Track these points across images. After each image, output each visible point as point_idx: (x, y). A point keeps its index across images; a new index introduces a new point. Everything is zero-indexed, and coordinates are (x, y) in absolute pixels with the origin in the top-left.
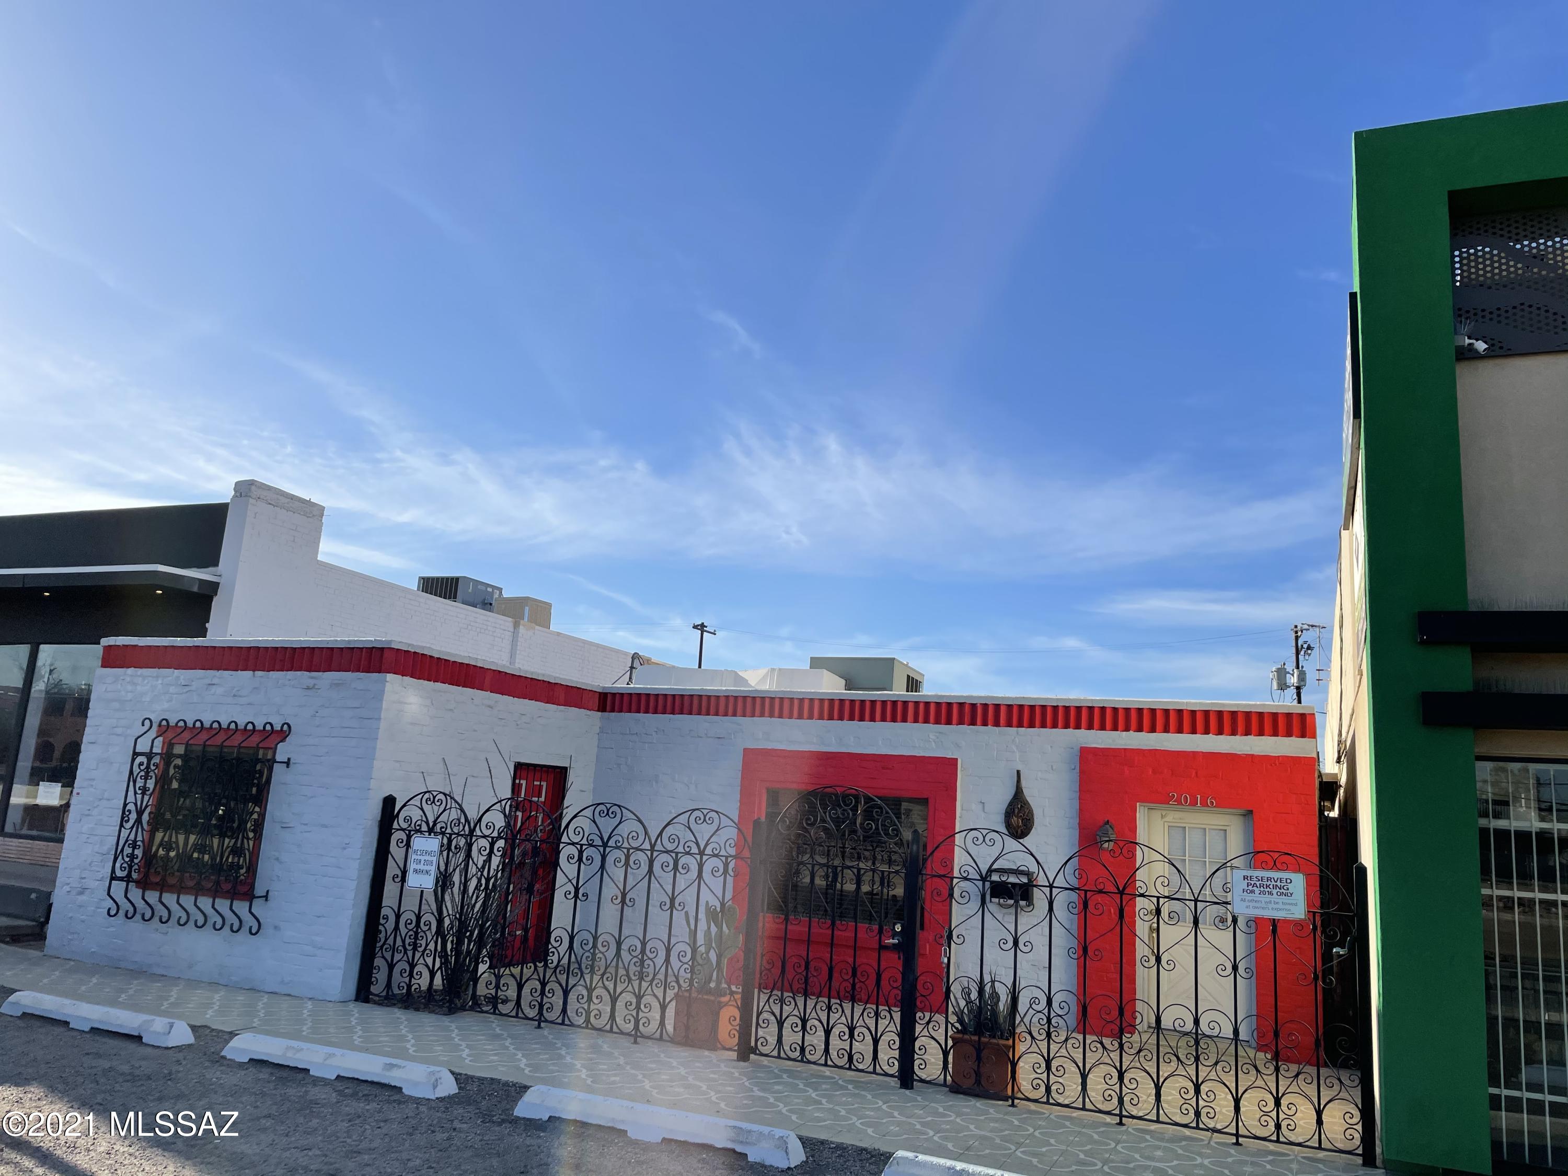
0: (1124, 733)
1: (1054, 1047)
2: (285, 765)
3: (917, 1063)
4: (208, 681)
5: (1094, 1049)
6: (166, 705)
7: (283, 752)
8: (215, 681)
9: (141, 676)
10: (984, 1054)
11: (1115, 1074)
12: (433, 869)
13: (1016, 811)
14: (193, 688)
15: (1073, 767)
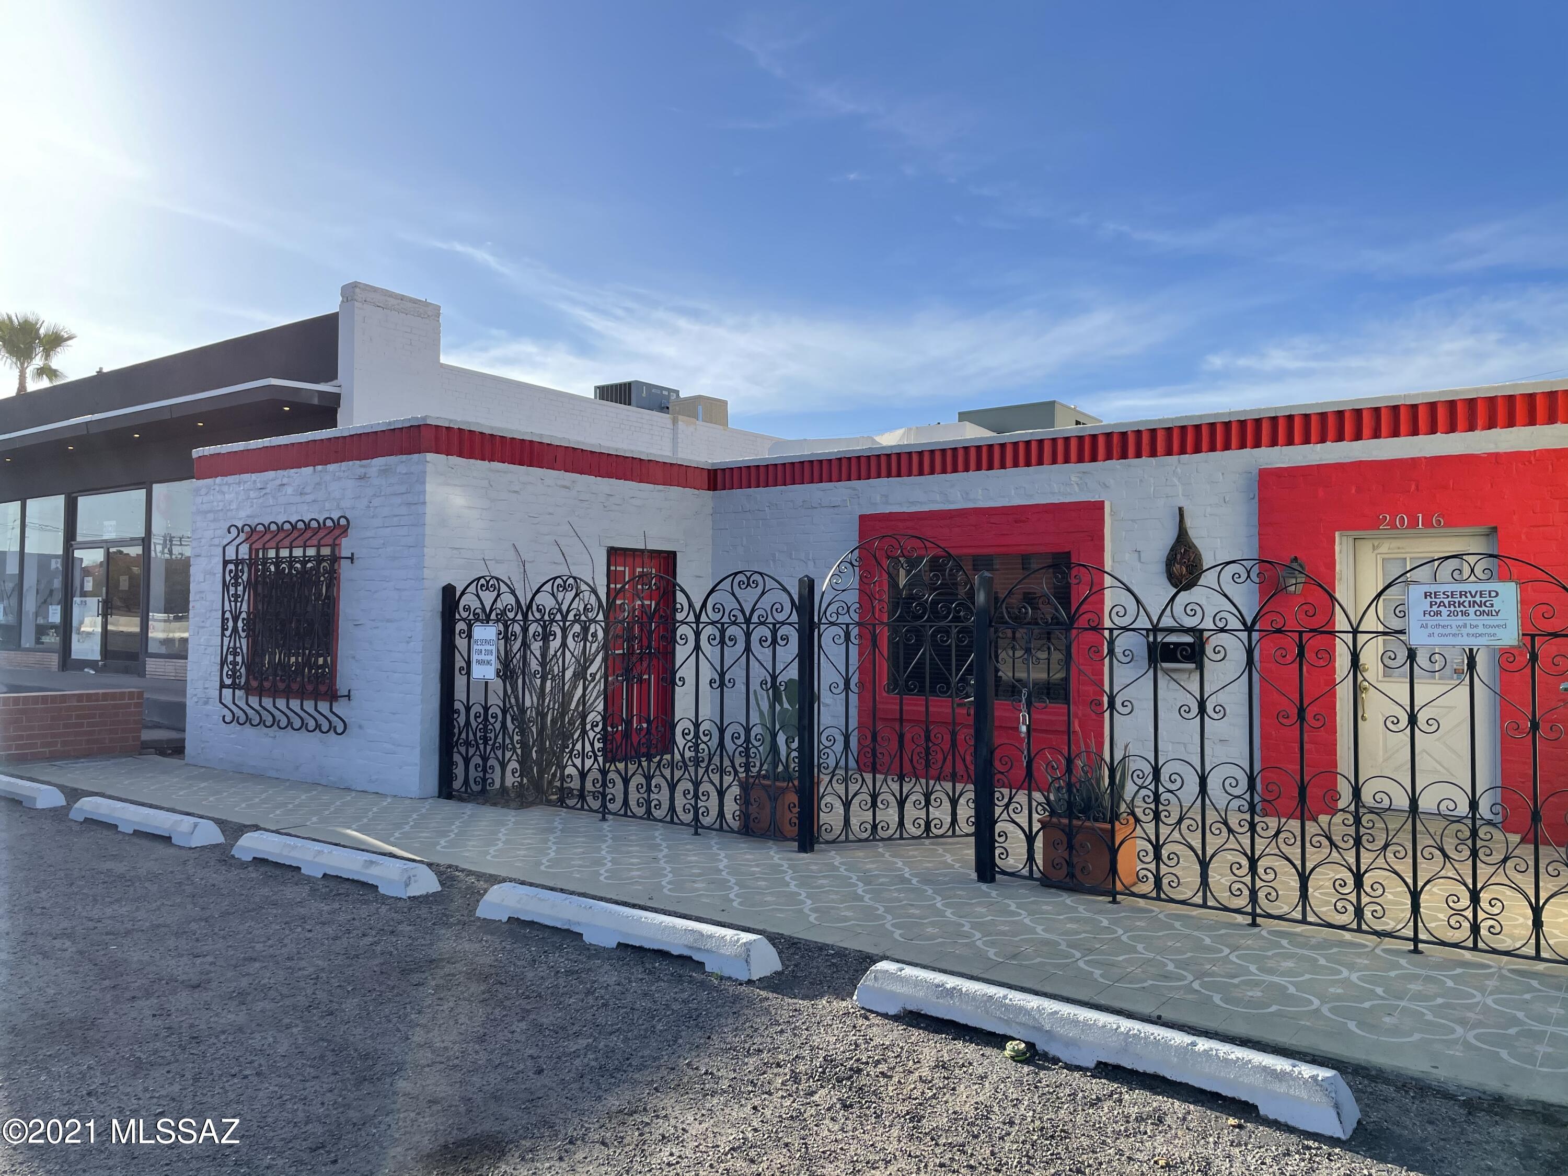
0: (1319, 445)
1: (1164, 831)
2: (350, 561)
3: (997, 852)
4: (278, 482)
5: (1217, 832)
6: (249, 511)
7: (346, 547)
8: (285, 481)
9: (227, 484)
10: (1079, 838)
11: (1245, 863)
12: (493, 658)
13: (1179, 556)
14: (268, 491)
15: (1252, 496)
